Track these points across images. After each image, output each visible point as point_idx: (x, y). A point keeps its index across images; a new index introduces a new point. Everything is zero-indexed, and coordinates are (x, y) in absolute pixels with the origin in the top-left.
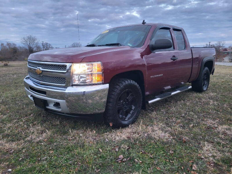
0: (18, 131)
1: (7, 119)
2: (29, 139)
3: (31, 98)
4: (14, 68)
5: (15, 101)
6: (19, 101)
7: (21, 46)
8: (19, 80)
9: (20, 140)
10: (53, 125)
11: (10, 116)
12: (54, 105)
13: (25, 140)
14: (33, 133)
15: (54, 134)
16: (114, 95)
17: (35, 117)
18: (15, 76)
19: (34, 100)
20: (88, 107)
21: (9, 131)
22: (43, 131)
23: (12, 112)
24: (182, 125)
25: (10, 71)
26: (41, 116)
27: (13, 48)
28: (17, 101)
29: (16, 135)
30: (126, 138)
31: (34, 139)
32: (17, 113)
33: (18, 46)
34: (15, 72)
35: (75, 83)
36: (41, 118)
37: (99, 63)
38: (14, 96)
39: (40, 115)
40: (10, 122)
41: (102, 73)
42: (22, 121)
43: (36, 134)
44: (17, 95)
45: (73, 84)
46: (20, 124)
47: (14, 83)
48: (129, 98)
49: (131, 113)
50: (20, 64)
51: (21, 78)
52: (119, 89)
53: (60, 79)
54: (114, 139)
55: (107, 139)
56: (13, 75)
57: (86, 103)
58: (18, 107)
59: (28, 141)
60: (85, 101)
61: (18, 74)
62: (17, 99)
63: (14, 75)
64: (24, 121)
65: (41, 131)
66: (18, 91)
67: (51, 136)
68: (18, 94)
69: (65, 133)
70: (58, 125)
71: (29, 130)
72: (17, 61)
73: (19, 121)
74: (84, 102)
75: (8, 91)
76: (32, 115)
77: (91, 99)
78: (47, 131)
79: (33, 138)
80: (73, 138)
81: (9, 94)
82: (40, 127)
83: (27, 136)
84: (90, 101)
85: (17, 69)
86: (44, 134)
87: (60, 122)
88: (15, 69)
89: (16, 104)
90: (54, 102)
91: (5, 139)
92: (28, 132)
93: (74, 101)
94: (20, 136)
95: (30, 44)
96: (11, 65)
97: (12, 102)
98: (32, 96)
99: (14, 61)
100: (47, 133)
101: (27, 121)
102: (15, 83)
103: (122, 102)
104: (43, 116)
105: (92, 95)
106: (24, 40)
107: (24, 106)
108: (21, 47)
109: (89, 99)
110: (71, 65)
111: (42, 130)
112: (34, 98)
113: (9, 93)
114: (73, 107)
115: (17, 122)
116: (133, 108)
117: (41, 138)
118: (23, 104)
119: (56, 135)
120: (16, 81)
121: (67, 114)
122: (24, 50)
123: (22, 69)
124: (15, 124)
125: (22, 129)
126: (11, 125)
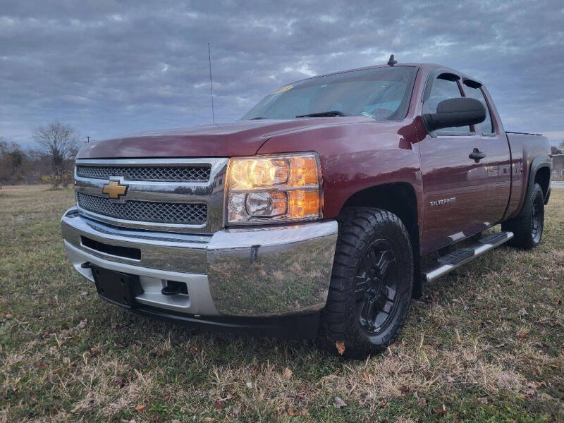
0: (47, 379)
1: (6, 338)
2: (85, 406)
3: (86, 273)
4: (14, 200)
5: (25, 284)
6: (37, 283)
7: (33, 148)
8: (32, 228)
9: (55, 413)
10: (154, 355)
11: (15, 329)
12: (165, 291)
13: (73, 411)
14: (95, 383)
15: (162, 386)
16: (348, 255)
17: (93, 329)
18: (20, 219)
19: (95, 278)
20: (272, 293)
21: (18, 380)
22: (125, 375)
23: (21, 317)
24: (540, 344)
25: (5, 207)
26: (110, 325)
27: (12, 154)
28: (32, 285)
29: (40, 394)
30: (399, 394)
31: (103, 405)
32: (35, 320)
33: (26, 148)
34: (18, 208)
35: (234, 218)
36: (112, 334)
37: (310, 156)
38: (21, 270)
39: (106, 322)
40: (17, 349)
41: (318, 186)
42: (54, 343)
43: (105, 386)
44: (31, 267)
45: (231, 222)
46: (48, 355)
47: (19, 235)
48: (381, 265)
49: (388, 311)
50: (30, 190)
51: (38, 223)
52: (362, 236)
53: (188, 209)
54: (358, 395)
55: (338, 399)
56: (15, 215)
57: (268, 281)
58: (36, 302)
59: (83, 413)
60: (264, 273)
61: (27, 213)
62: (31, 278)
63: (17, 215)
64: (59, 343)
65: (118, 375)
66: (33, 255)
67: (154, 393)
68: (35, 265)
69: (198, 380)
70: (167, 353)
71: (79, 373)
72: (20, 184)
73: (43, 346)
74: (260, 279)
75: (5, 257)
76: (82, 324)
77: (282, 269)
78: (140, 375)
79: (98, 401)
80: (229, 397)
81: (9, 264)
82: (115, 363)
83: (76, 397)
84: (279, 275)
85: (23, 201)
86: (132, 387)
87: (173, 345)
88: (20, 202)
89: (30, 292)
90: (163, 281)
91: (5, 408)
92: (78, 383)
93: (229, 275)
94: (54, 397)
95: (55, 142)
96: (8, 194)
97: (18, 286)
98: (86, 265)
99: (13, 185)
100: (139, 384)
101: (68, 344)
102: (23, 235)
103: (364, 277)
104: (118, 326)
105: (283, 256)
106: (42, 134)
107: (56, 297)
108: (31, 152)
109: (276, 269)
110: (226, 166)
111: (122, 371)
112: (96, 270)
113: (9, 262)
114: (225, 295)
115: (39, 348)
116: (392, 294)
117: (123, 402)
118: (52, 290)
119: (169, 388)
120: (24, 231)
121: (203, 317)
122: (39, 159)
123: (36, 200)
124: (31, 355)
125: (60, 373)
126: (21, 357)
